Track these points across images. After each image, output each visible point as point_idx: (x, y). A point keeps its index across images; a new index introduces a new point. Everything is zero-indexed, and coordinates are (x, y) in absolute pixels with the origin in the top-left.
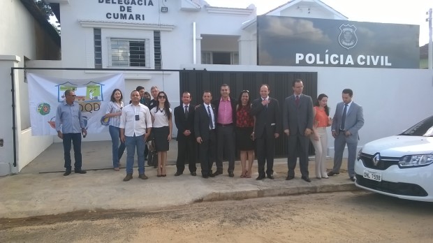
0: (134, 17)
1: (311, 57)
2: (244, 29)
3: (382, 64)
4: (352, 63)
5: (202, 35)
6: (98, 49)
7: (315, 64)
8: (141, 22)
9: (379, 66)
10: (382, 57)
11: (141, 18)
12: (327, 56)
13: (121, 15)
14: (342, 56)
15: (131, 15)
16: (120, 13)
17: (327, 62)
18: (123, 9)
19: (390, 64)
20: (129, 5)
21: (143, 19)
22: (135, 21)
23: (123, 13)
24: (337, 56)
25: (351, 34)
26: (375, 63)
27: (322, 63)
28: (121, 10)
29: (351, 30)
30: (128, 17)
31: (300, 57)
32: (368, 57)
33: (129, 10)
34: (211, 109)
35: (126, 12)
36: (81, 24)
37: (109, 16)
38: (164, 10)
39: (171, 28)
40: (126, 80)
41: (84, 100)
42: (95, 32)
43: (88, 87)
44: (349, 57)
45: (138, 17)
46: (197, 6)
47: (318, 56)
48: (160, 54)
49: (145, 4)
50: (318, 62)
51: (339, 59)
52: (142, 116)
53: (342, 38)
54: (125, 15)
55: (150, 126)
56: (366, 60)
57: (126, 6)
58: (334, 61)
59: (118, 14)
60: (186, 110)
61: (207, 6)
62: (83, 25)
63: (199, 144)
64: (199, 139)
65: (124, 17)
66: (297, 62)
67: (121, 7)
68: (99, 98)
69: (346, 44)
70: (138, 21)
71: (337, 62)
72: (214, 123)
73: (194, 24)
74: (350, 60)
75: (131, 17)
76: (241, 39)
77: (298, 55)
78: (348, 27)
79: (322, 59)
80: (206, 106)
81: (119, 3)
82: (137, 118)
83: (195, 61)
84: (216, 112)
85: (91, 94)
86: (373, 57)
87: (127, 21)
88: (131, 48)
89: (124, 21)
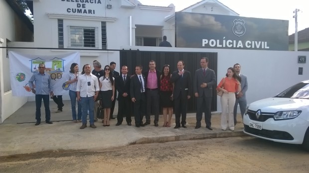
0: (88, 12)
1: (213, 42)
2: (166, 21)
3: (263, 47)
4: (242, 47)
5: (136, 25)
6: (61, 34)
7: (216, 47)
8: (92, 15)
9: (260, 48)
10: (263, 43)
11: (92, 12)
12: (224, 41)
13: (78, 10)
14: (235, 41)
15: (85, 10)
16: (77, 8)
17: (224, 46)
18: (79, 6)
19: (268, 48)
20: (84, 3)
21: (94, 13)
22: (88, 14)
23: (79, 9)
24: (231, 42)
25: (241, 26)
26: (258, 47)
27: (221, 46)
28: (78, 7)
29: (241, 23)
30: (83, 11)
31: (205, 42)
32: (253, 42)
33: (84, 6)
34: (142, 78)
35: (81, 8)
36: (49, 16)
37: (69, 10)
38: (109, 7)
39: (114, 20)
40: (81, 56)
41: (50, 71)
42: (58, 22)
43: (53, 62)
44: (240, 42)
45: (90, 11)
46: (133, 5)
47: (218, 41)
48: (106, 38)
49: (95, 3)
50: (218, 46)
51: (233, 43)
52: (92, 83)
53: (235, 28)
54: (81, 10)
55: (98, 89)
56: (251, 45)
57: (81, 4)
58: (230, 45)
59: (75, 9)
60: (124, 78)
61: (140, 5)
62: (50, 17)
63: (133, 102)
64: (133, 99)
65: (80, 11)
66: (203, 45)
67: (78, 4)
68: (61, 69)
69: (237, 33)
70: (90, 15)
71: (231, 45)
72: (144, 87)
73: (131, 17)
74: (240, 44)
75: (85, 11)
76: (164, 28)
77: (204, 40)
78: (239, 21)
79: (221, 43)
80: (139, 76)
81: (76, 1)
82: (89, 84)
83: (130, 44)
84: (146, 80)
85: (55, 66)
86: (256, 42)
87: (82, 14)
88: (85, 34)
89: (80, 14)
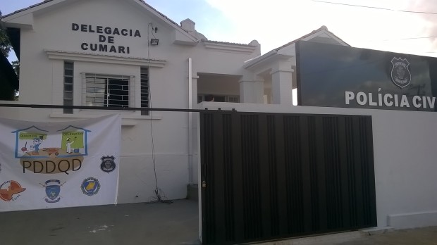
0: (117, 49)
1: (363, 97)
2: (246, 68)
4: (408, 106)
5: (198, 74)
6: (69, 87)
7: (367, 106)
8: (126, 55)
9: (435, 109)
11: (126, 50)
12: (380, 95)
13: (101, 46)
14: (396, 96)
17: (381, 104)
18: (102, 39)
20: (111, 35)
21: (128, 52)
22: (117, 54)
23: (103, 44)
24: (391, 97)
25: (404, 69)
26: (432, 106)
27: (375, 104)
28: (100, 41)
29: (404, 65)
30: (109, 48)
31: (350, 96)
32: (424, 98)
33: (110, 40)
35: (106, 43)
36: (48, 55)
37: (85, 47)
38: (154, 42)
39: (161, 64)
42: (65, 67)
45: (121, 49)
46: (195, 40)
47: (370, 94)
48: (147, 95)
49: (131, 35)
50: (371, 103)
51: (393, 100)
53: (395, 74)
54: (106, 46)
56: (421, 102)
57: (107, 36)
58: (389, 102)
59: (96, 45)
61: (204, 41)
62: (50, 57)
65: (104, 48)
66: (347, 103)
67: (101, 36)
69: (399, 82)
70: (121, 54)
73: (190, 60)
74: (405, 101)
75: (113, 49)
76: (244, 79)
77: (347, 93)
79: (376, 99)
81: (98, 32)
86: (429, 98)
87: (108, 53)
89: (104, 53)
